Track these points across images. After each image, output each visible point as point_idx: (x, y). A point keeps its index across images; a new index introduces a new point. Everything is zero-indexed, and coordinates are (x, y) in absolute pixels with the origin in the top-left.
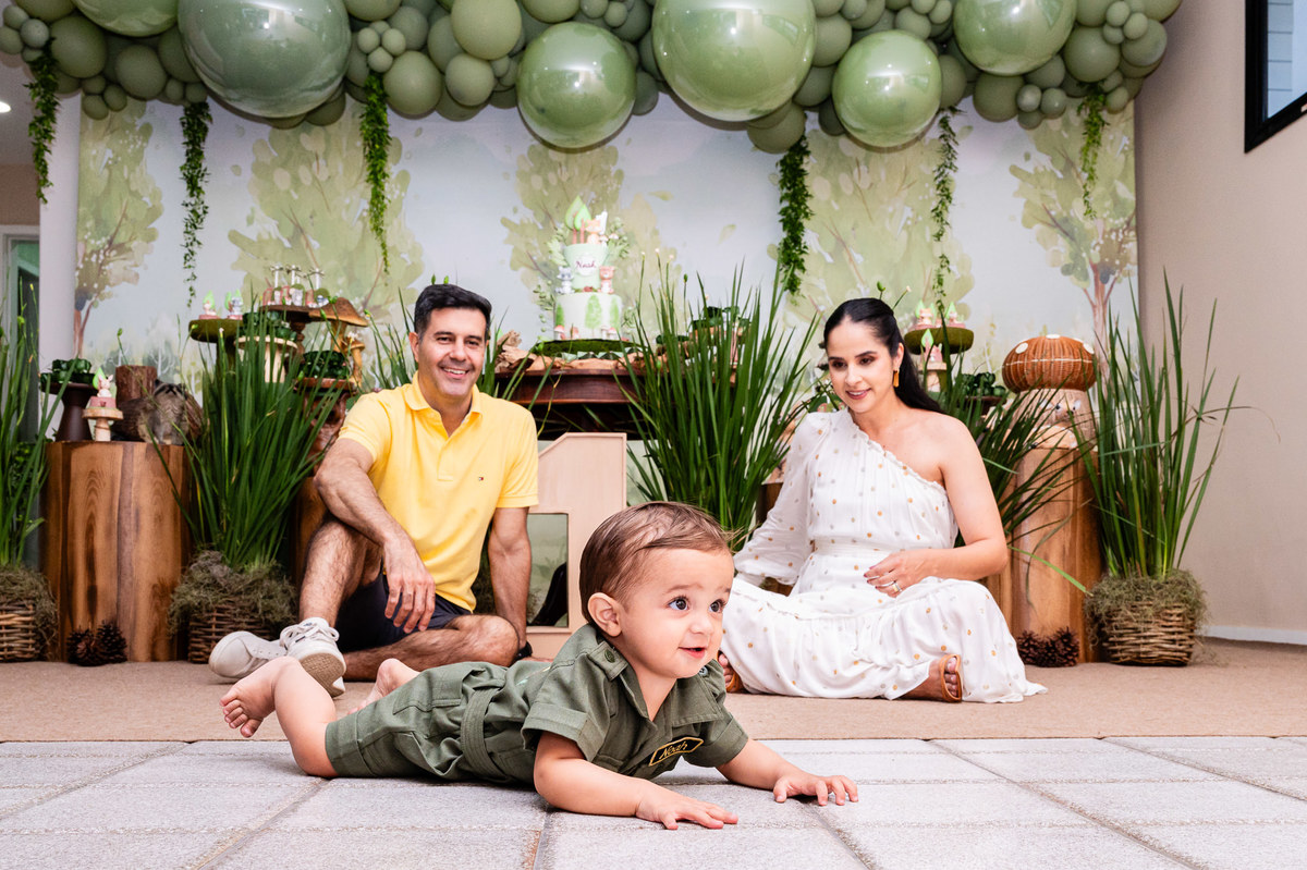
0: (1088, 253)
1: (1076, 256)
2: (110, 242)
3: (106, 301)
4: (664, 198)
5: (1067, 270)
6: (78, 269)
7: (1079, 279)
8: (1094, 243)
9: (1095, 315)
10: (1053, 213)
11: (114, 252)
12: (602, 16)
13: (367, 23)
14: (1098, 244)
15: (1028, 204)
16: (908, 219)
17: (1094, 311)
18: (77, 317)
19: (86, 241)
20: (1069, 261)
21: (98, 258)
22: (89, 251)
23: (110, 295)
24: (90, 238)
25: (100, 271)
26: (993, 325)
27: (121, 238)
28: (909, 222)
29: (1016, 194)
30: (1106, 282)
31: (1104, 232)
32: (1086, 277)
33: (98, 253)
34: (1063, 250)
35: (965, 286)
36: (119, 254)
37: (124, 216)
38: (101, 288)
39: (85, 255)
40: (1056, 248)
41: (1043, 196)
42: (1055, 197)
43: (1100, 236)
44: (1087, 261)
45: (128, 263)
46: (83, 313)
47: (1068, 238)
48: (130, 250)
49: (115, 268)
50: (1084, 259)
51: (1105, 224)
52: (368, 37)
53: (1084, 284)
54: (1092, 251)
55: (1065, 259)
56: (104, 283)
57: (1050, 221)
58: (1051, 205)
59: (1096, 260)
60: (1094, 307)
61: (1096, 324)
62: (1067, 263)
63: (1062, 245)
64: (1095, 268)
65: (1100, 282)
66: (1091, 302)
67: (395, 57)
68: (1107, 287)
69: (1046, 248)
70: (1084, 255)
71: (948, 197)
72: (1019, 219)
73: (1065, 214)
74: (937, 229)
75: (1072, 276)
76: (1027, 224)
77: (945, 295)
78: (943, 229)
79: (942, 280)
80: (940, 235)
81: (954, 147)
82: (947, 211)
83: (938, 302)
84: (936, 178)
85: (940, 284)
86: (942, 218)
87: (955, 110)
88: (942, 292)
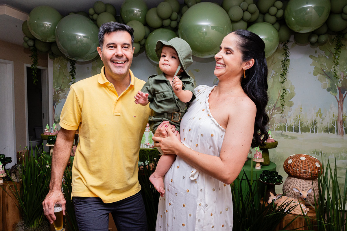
0: (337, 83)
1: (332, 85)
2: (60, 89)
3: (59, 103)
4: (197, 71)
5: (329, 90)
6: (53, 95)
7: (333, 93)
8: (340, 80)
9: (339, 105)
10: (325, 70)
11: (61, 91)
12: (170, 25)
14: (341, 80)
15: (315, 68)
16: (273, 74)
17: (338, 104)
18: (53, 107)
19: (55, 88)
20: (330, 86)
21: (57, 93)
22: (55, 91)
23: (60, 102)
24: (56, 87)
25: (58, 96)
26: (301, 108)
27: (62, 87)
28: (274, 75)
29: (311, 65)
30: (344, 94)
31: (344, 76)
32: (336, 92)
33: (57, 91)
34: (327, 83)
35: (292, 95)
36: (62, 91)
37: (63, 82)
38: (58, 100)
39: (55, 92)
40: (325, 82)
41: (321, 65)
42: (325, 65)
43: (342, 78)
44: (337, 86)
45: (64, 94)
46: (55, 106)
47: (330, 79)
48: (64, 90)
49: (61, 95)
50: (335, 86)
51: (344, 74)
53: (335, 94)
54: (339, 83)
55: (328, 86)
56: (59, 99)
57: (323, 73)
58: (324, 68)
59: (340, 86)
60: (338, 102)
61: (339, 108)
62: (329, 87)
63: (328, 82)
64: (339, 89)
65: (341, 94)
66: (338, 100)
68: (344, 95)
69: (321, 82)
70: (336, 84)
72: (312, 73)
73: (329, 71)
74: (282, 80)
75: (331, 92)
76: (315, 74)
77: (284, 102)
78: (284, 81)
79: (284, 97)
80: (283, 82)
81: (288, 53)
82: (286, 74)
83: (282, 104)
84: (282, 64)
85: (283, 98)
86: (284, 77)
87: (288, 41)
88: (283, 101)
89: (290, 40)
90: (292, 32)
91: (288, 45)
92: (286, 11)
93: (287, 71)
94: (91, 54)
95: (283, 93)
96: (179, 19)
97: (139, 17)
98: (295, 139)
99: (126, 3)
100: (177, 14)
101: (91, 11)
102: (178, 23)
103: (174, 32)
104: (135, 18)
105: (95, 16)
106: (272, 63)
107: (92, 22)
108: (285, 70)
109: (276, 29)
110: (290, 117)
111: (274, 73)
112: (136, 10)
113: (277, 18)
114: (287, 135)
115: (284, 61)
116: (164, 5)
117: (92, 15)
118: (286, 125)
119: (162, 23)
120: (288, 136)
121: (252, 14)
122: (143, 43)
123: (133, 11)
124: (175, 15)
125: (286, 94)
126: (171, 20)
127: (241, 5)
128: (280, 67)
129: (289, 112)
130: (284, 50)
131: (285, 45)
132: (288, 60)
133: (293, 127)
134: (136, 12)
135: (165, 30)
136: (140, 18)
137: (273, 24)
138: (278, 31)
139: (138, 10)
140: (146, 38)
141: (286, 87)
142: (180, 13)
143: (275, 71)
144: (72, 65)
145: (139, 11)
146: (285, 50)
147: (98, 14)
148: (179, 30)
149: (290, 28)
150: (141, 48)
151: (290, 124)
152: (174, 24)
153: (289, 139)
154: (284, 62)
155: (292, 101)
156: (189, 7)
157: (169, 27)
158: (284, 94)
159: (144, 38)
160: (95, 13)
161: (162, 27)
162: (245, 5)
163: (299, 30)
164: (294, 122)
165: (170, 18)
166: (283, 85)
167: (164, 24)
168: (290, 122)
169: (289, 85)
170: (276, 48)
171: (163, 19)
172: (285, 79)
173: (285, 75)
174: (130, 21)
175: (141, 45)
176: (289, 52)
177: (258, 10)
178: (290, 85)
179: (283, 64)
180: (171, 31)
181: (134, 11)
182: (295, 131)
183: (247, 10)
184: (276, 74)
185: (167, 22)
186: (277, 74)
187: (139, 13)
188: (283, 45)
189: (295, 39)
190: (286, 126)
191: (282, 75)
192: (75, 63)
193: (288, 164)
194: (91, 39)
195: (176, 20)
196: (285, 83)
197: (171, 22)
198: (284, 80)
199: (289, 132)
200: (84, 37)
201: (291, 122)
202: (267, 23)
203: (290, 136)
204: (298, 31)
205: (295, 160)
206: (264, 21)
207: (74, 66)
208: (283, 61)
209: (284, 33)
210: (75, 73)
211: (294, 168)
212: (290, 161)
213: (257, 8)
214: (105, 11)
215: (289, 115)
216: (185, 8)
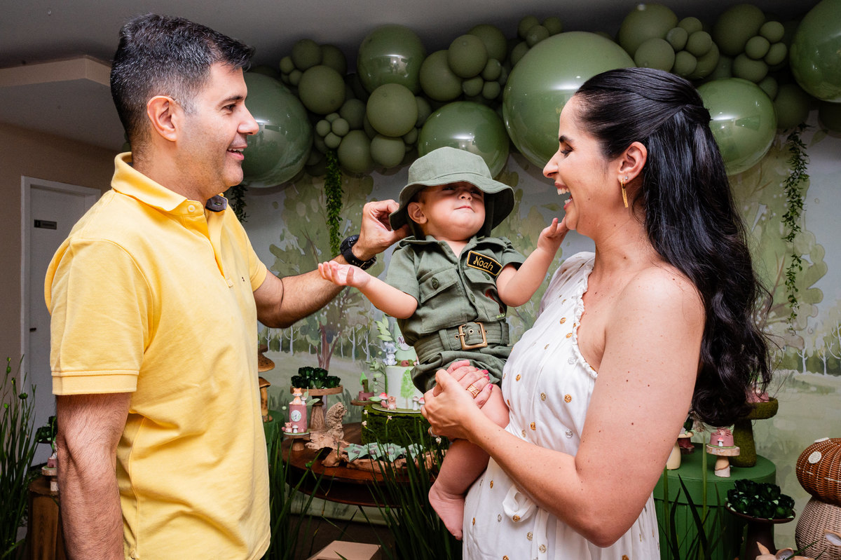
4: (553, 209)
12: (481, 93)
13: (322, 116)
16: (763, 215)
28: (763, 218)
35: (818, 272)
52: (322, 127)
67: (342, 137)
71: (799, 203)
74: (789, 231)
77: (797, 290)
78: (795, 232)
79: (794, 277)
80: (791, 237)
81: (803, 158)
82: (798, 215)
83: (790, 296)
84: (786, 187)
85: (792, 280)
86: (793, 222)
87: (803, 126)
88: (794, 287)
89: (807, 123)
90: (812, 102)
91: (804, 137)
92: (794, 49)
93: (801, 207)
94: (284, 170)
95: (793, 265)
96: (504, 76)
97: (402, 74)
98: (829, 394)
99: (371, 41)
100: (499, 65)
101: (286, 64)
102: (503, 86)
103: (491, 111)
104: (395, 79)
105: (295, 76)
106: (757, 186)
107: (287, 90)
108: (795, 204)
109: (768, 96)
110: (812, 332)
111: (765, 212)
112: (397, 58)
113: (769, 66)
114: (806, 381)
115: (791, 180)
116: (465, 44)
117: (288, 74)
118: (803, 354)
119: (462, 89)
120: (808, 384)
121: (699, 57)
122: (411, 138)
123: (389, 59)
124: (494, 68)
125: (801, 269)
126: (485, 81)
127: (670, 35)
128: (781, 195)
129: (809, 318)
130: (790, 150)
131: (793, 137)
132: (805, 178)
133: (824, 360)
134: (395, 62)
135: (469, 105)
136: (406, 76)
137: (758, 83)
138: (774, 99)
139: (400, 57)
140: (419, 126)
141: (799, 250)
142: (508, 62)
143: (767, 207)
144: (237, 197)
145: (403, 60)
146: (793, 149)
147: (303, 71)
148: (504, 105)
149: (806, 90)
150: (407, 153)
151: (815, 353)
152: (491, 89)
153: (813, 392)
154: (792, 183)
155: (817, 289)
156: (530, 47)
157: (479, 98)
158: (796, 269)
159: (415, 126)
160: (296, 68)
161: (462, 97)
162: (679, 36)
163: (833, 97)
164: (826, 346)
165: (480, 74)
166: (790, 245)
167: (465, 91)
168: (814, 346)
169: (808, 245)
170: (770, 144)
171: (462, 78)
172: (797, 227)
173: (795, 217)
174: (380, 84)
175: (406, 144)
176: (805, 155)
177: (715, 47)
178: (810, 244)
179: (789, 188)
180: (483, 108)
181: (390, 61)
182: (829, 372)
183: (685, 48)
184: (772, 214)
185: (473, 86)
186: (774, 214)
187: (403, 66)
188: (789, 138)
189: (822, 119)
190: (803, 357)
191: (789, 219)
192: (245, 192)
193: (811, 464)
194: (283, 133)
195: (497, 80)
196: (796, 239)
197: (484, 85)
198: (795, 230)
199: (813, 375)
200: (267, 127)
201: (818, 348)
202: (743, 81)
203: (815, 386)
204: (829, 98)
205: (829, 454)
206: (733, 75)
207: (242, 198)
208: (789, 179)
209: (790, 104)
210: (243, 217)
211: (827, 476)
212: (815, 458)
213: (712, 42)
214: (320, 63)
215: (811, 325)
216: (519, 48)
